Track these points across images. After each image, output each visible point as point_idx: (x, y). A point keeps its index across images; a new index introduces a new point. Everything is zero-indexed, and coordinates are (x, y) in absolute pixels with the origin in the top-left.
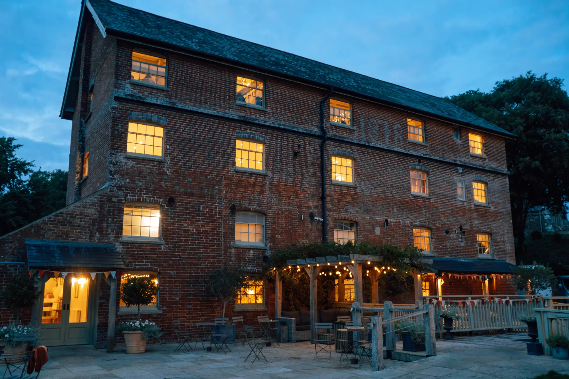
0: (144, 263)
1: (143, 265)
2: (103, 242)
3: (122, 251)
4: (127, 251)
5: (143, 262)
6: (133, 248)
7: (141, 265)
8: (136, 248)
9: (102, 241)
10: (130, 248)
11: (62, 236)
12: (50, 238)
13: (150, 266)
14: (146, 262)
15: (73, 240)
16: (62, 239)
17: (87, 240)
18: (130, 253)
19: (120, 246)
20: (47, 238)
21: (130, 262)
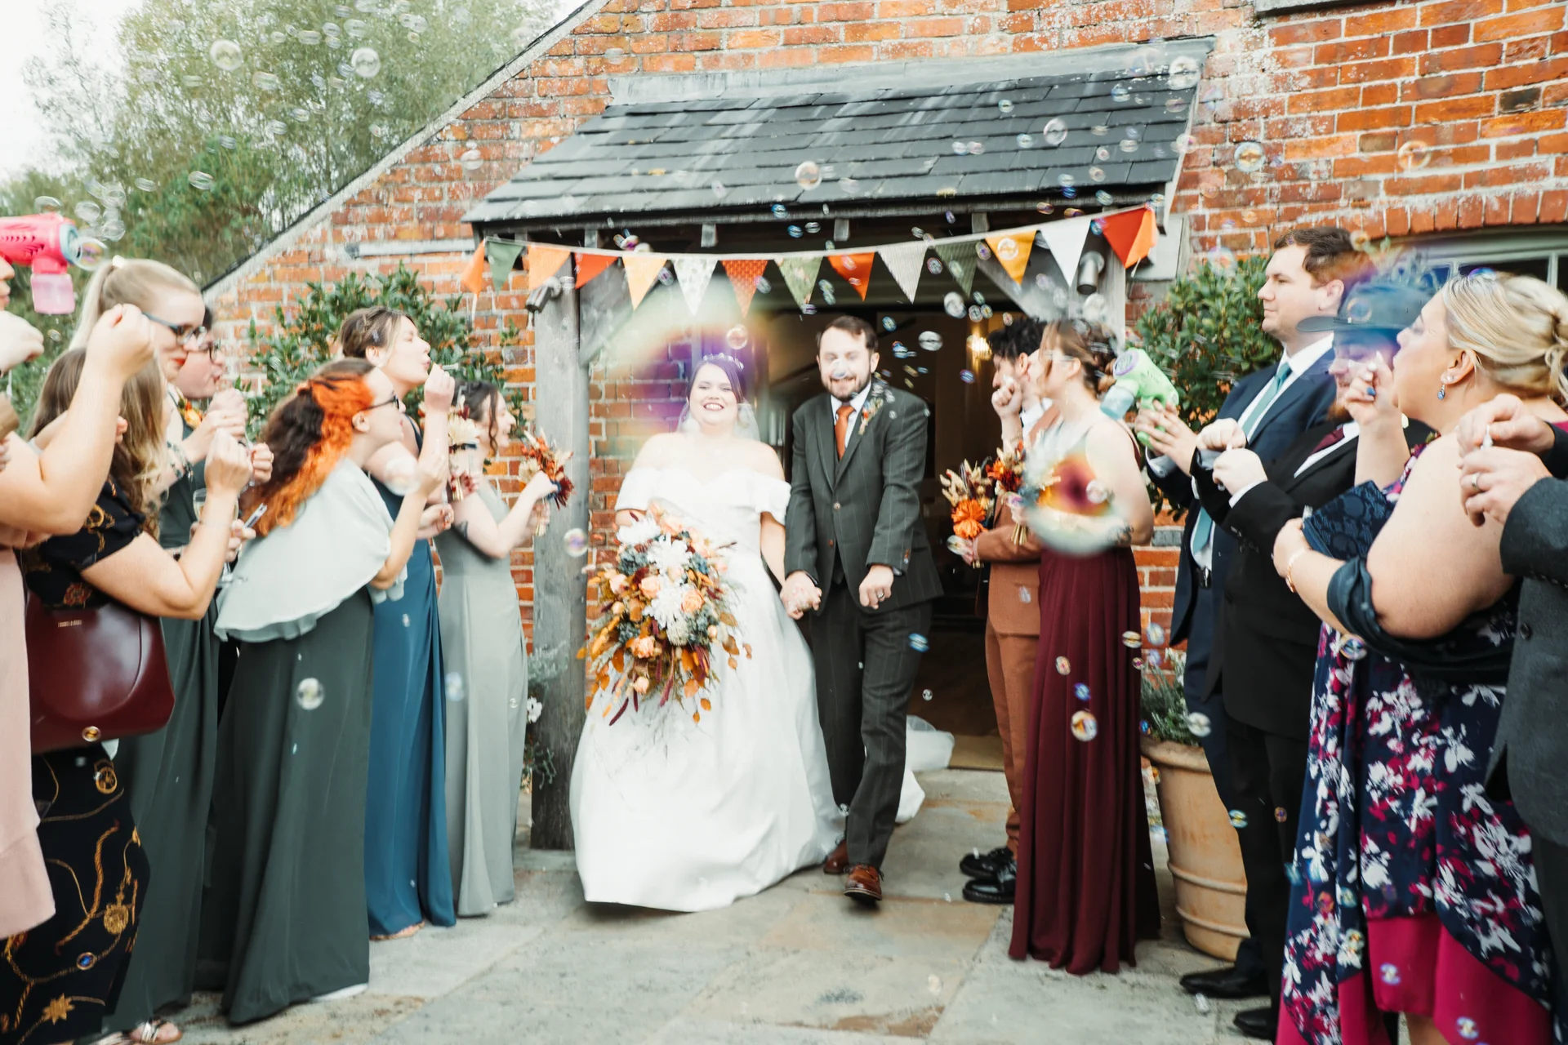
0: (1493, 163)
1: (1472, 180)
2: (1116, 39)
3: (1280, 82)
4: (1319, 78)
5: (1482, 154)
6: (1379, 46)
7: (1452, 184)
8: (1414, 41)
9: (1106, 28)
10: (1348, 50)
11: (826, 37)
12: (748, 58)
13: (1550, 183)
14: (1505, 152)
15: (897, 52)
16: (828, 56)
17: (993, 36)
18: (1351, 96)
19: (1256, 43)
20: (733, 61)
21: (1348, 168)
